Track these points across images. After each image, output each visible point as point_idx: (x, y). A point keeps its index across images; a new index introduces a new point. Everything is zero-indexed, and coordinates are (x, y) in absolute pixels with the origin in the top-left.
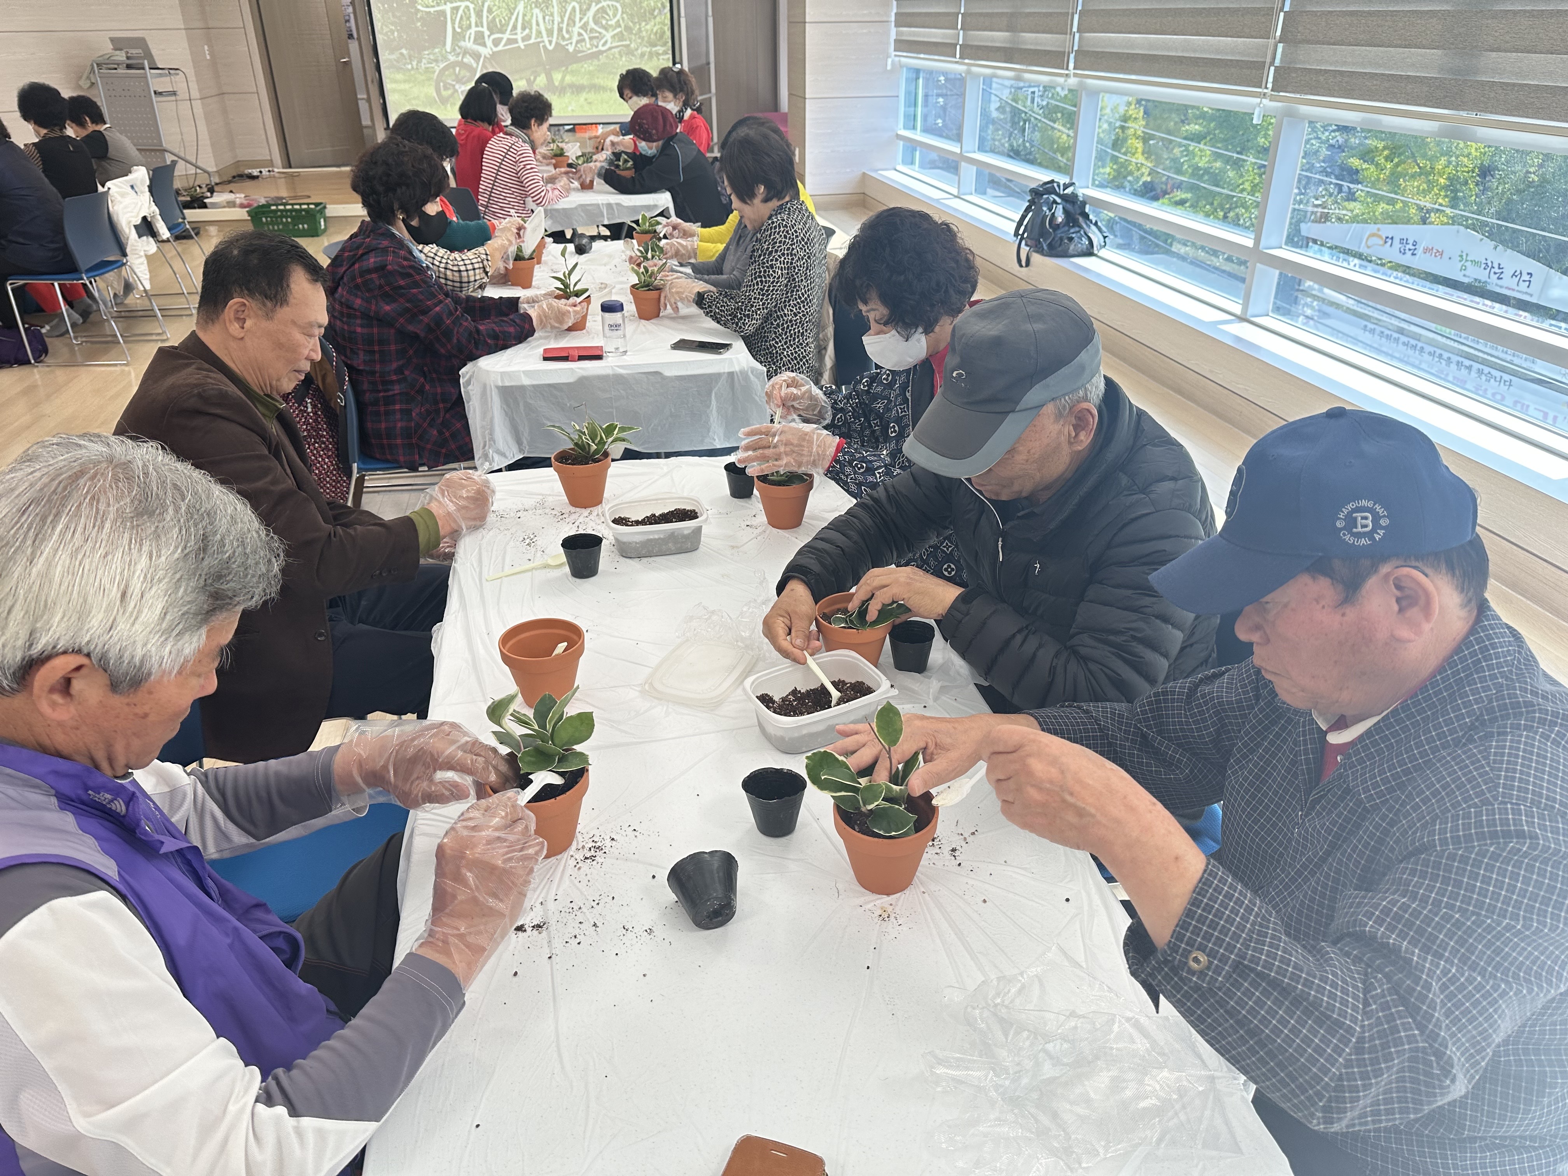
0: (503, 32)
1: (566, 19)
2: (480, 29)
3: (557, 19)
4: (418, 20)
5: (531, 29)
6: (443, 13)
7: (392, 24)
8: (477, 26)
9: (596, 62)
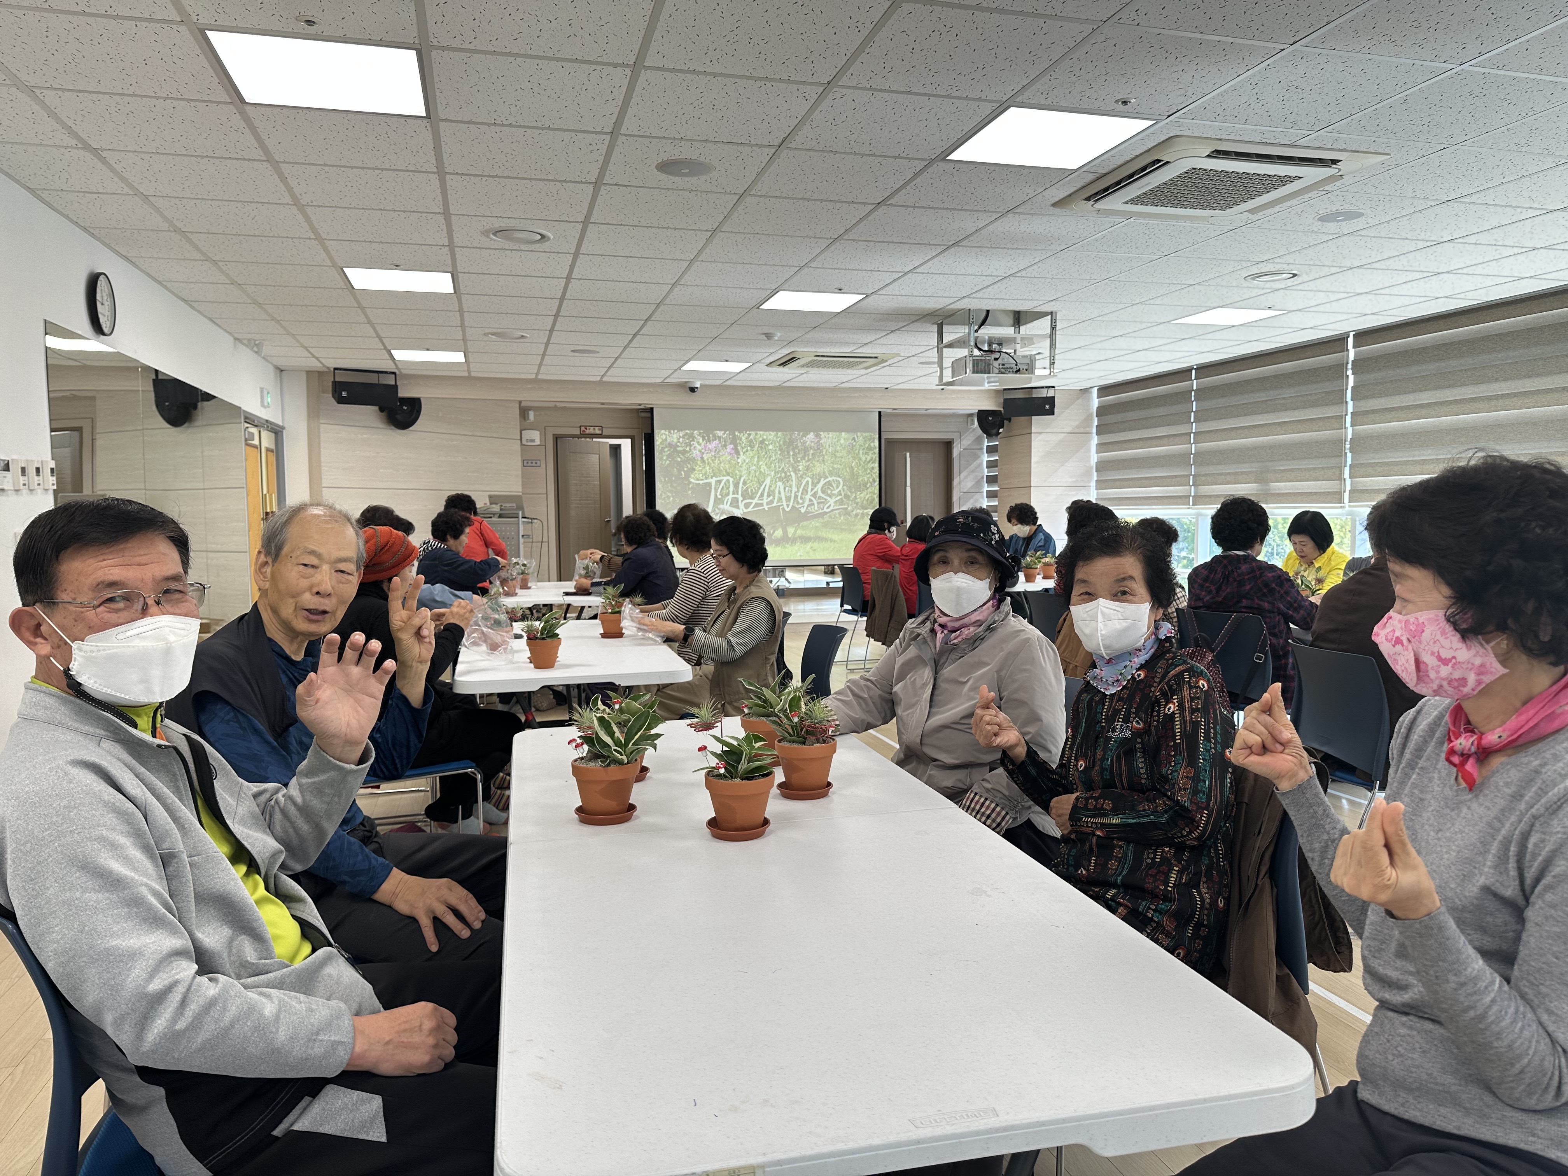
0: (753, 498)
1: (801, 490)
2: (736, 496)
3: (794, 489)
4: (689, 489)
5: (774, 496)
6: (710, 484)
7: (670, 491)
8: (734, 493)
9: (821, 520)
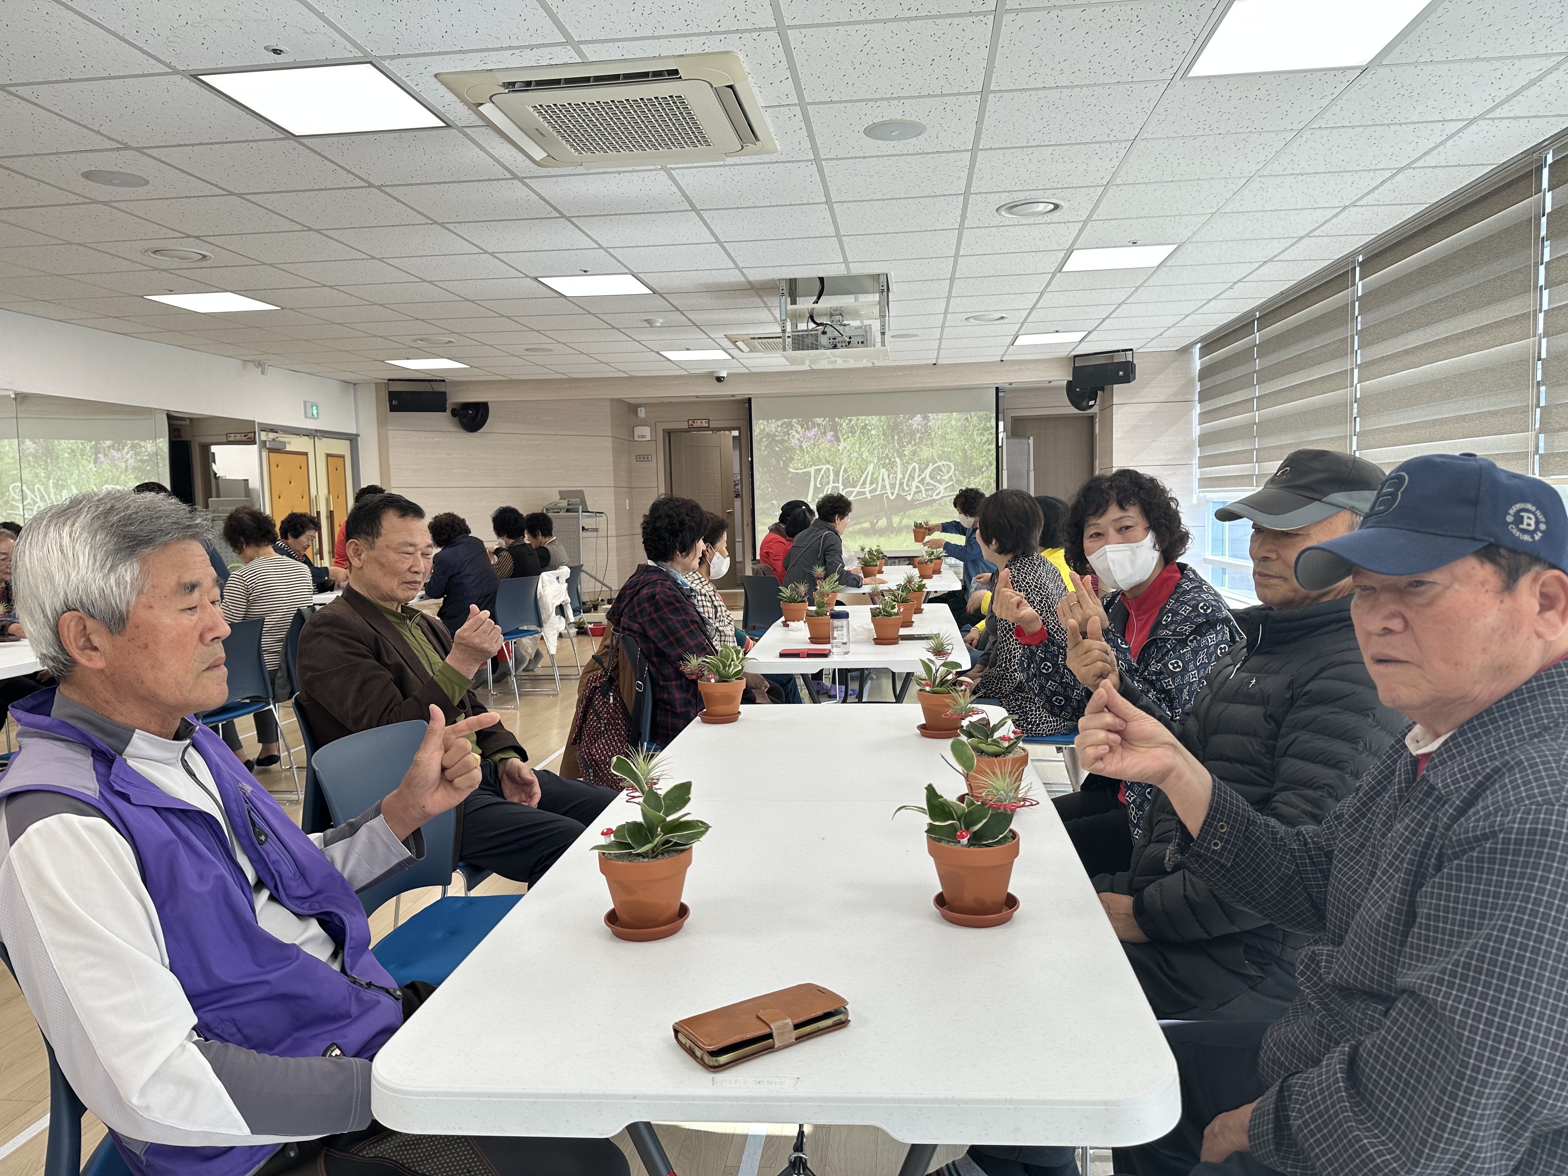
0: (854, 487)
2: (836, 485)
4: (788, 479)
5: (877, 484)
6: (809, 473)
7: (768, 482)
